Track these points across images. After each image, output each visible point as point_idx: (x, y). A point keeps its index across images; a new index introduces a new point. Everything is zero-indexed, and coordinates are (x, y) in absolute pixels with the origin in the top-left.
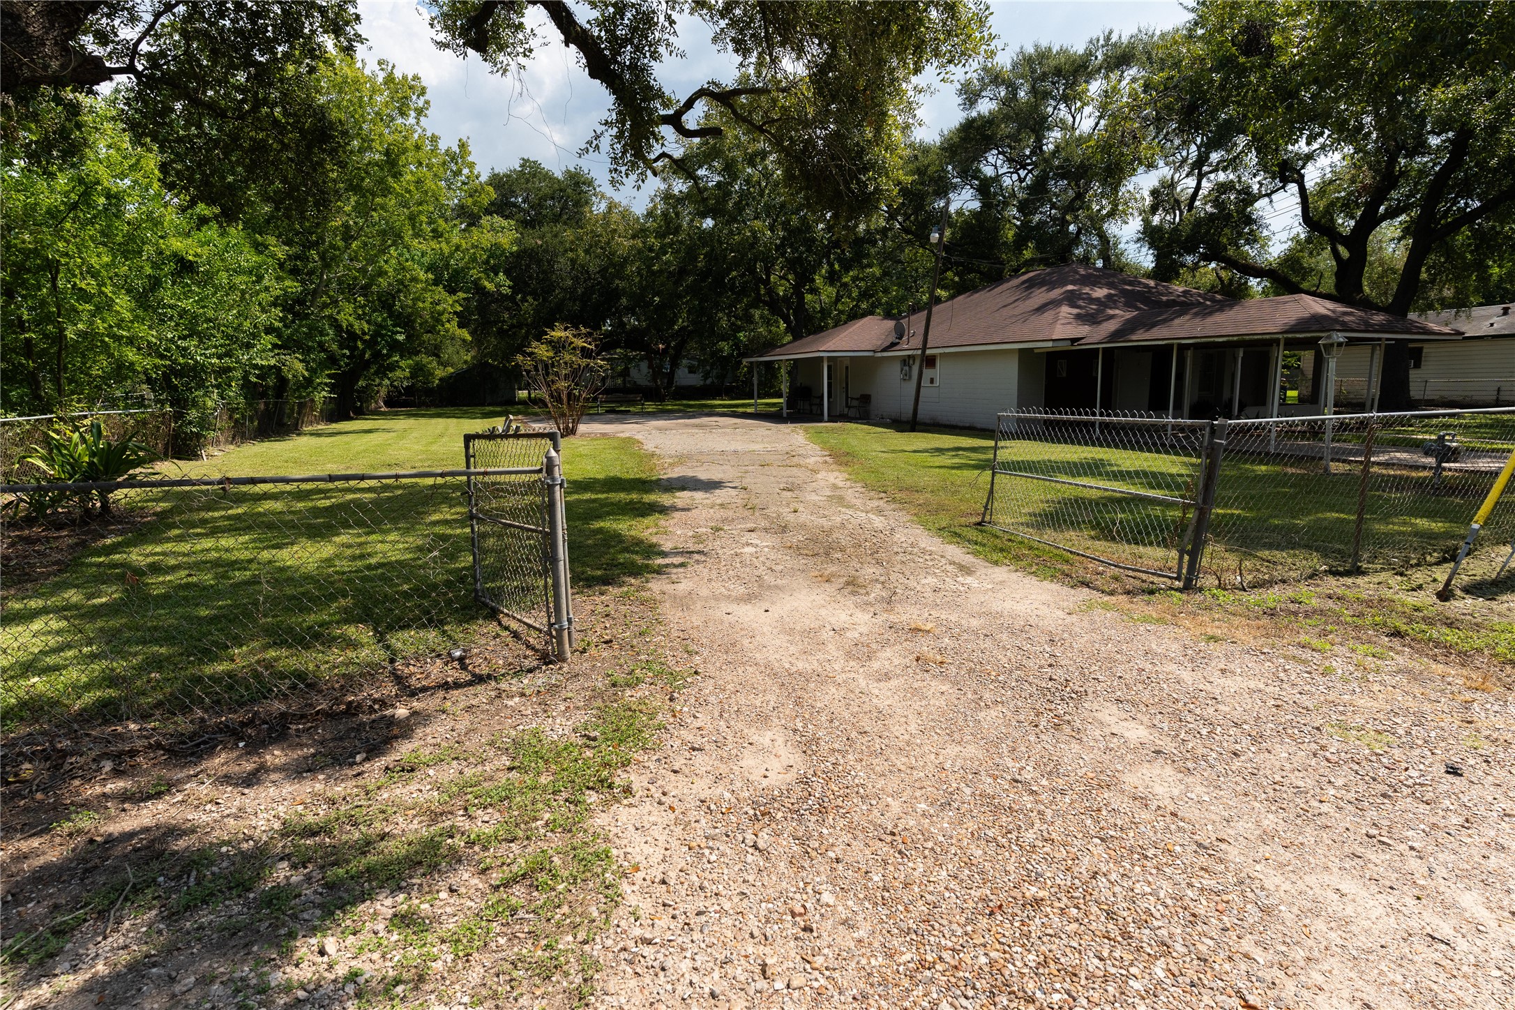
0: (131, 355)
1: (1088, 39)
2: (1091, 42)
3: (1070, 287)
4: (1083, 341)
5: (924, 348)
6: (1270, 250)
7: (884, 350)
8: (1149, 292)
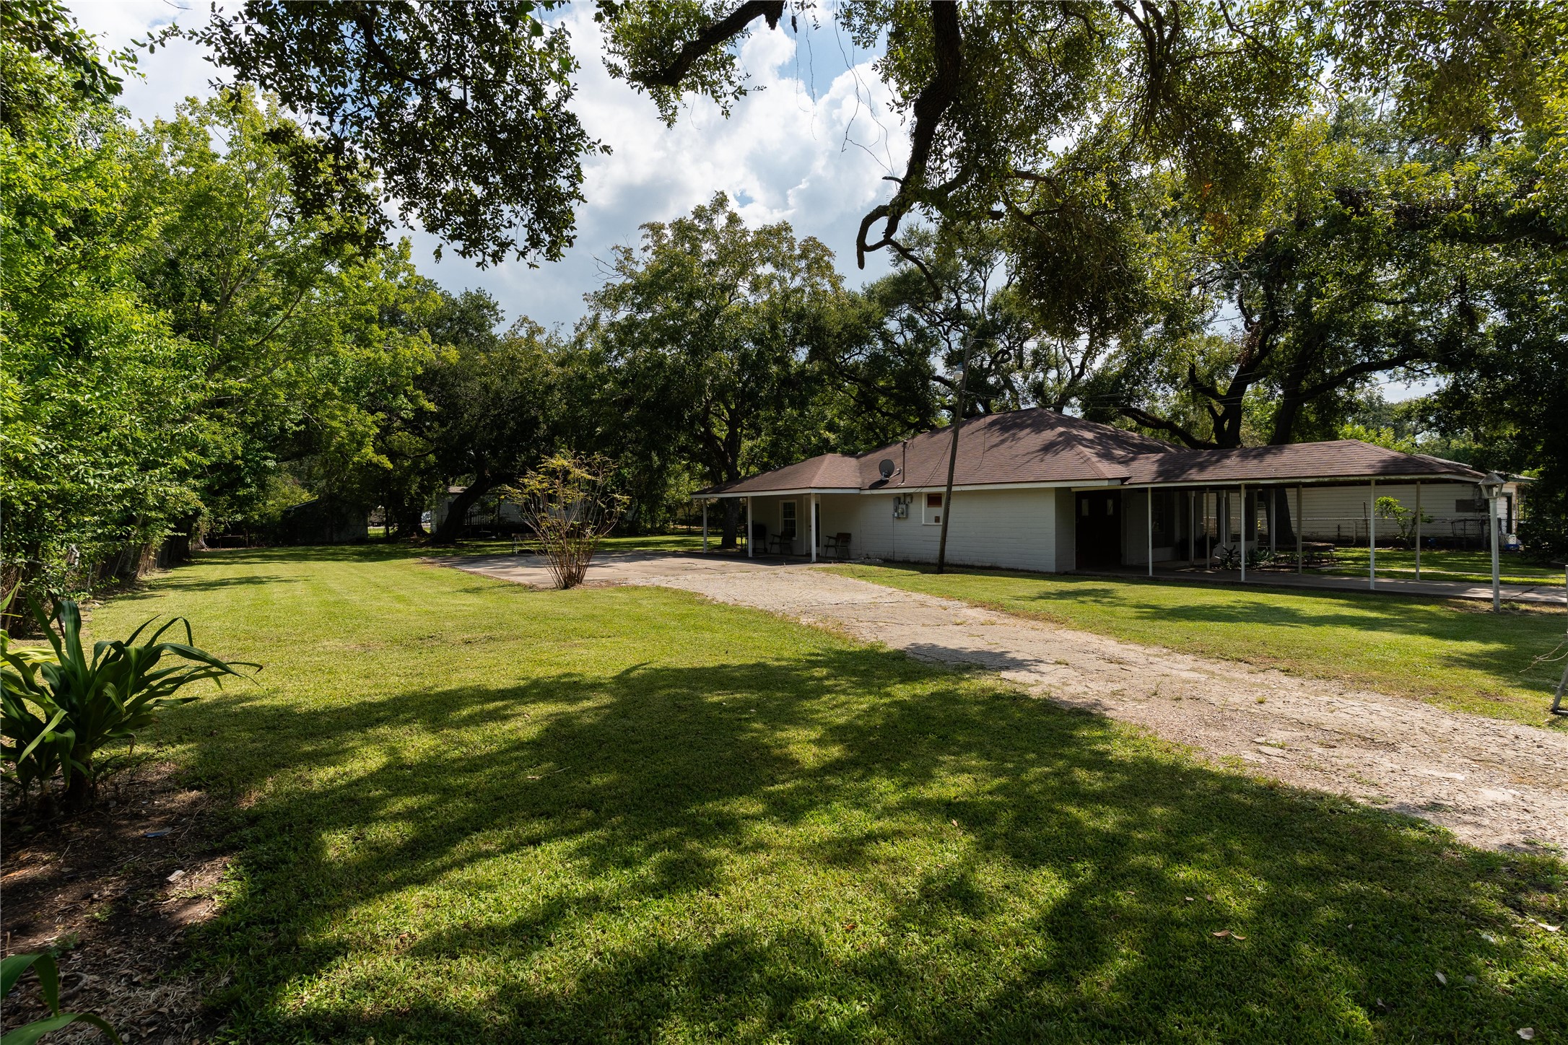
4: (1130, 481)
5: (950, 485)
7: (873, 487)
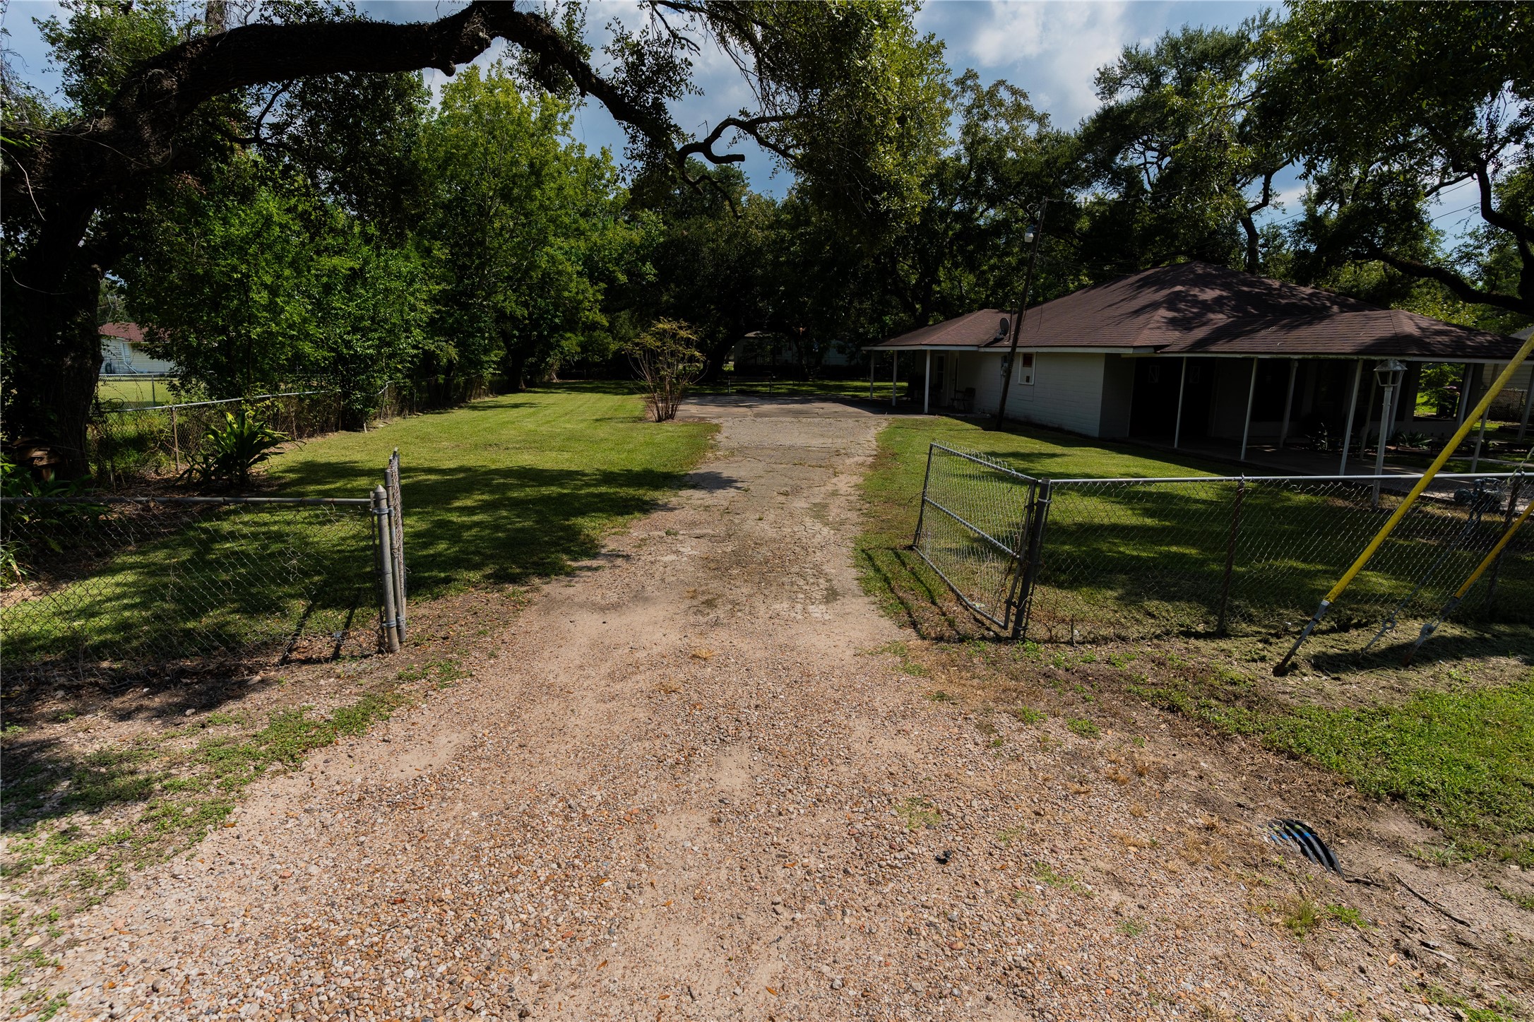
0: (307, 348)
1: (1242, 20)
2: (1246, 23)
3: (1179, 288)
4: (1166, 349)
5: (1014, 346)
6: (1442, 245)
7: (987, 346)
8: (1270, 294)
